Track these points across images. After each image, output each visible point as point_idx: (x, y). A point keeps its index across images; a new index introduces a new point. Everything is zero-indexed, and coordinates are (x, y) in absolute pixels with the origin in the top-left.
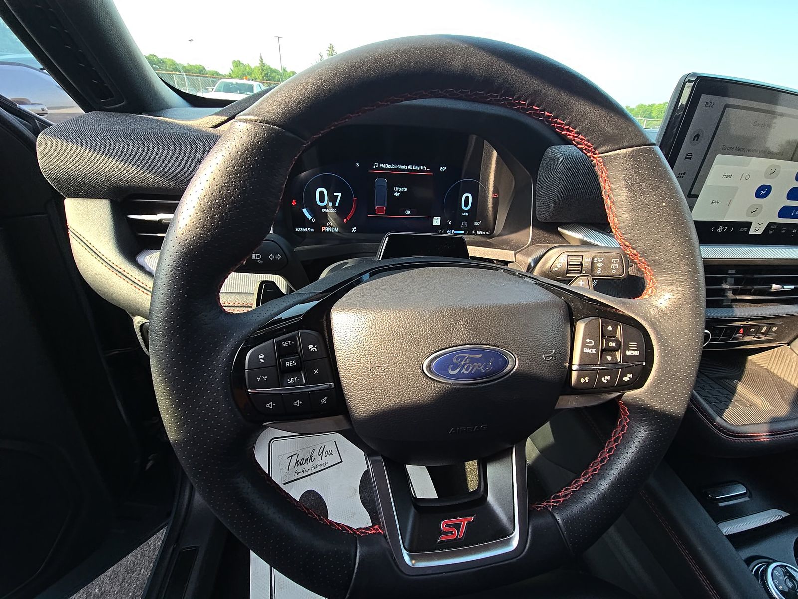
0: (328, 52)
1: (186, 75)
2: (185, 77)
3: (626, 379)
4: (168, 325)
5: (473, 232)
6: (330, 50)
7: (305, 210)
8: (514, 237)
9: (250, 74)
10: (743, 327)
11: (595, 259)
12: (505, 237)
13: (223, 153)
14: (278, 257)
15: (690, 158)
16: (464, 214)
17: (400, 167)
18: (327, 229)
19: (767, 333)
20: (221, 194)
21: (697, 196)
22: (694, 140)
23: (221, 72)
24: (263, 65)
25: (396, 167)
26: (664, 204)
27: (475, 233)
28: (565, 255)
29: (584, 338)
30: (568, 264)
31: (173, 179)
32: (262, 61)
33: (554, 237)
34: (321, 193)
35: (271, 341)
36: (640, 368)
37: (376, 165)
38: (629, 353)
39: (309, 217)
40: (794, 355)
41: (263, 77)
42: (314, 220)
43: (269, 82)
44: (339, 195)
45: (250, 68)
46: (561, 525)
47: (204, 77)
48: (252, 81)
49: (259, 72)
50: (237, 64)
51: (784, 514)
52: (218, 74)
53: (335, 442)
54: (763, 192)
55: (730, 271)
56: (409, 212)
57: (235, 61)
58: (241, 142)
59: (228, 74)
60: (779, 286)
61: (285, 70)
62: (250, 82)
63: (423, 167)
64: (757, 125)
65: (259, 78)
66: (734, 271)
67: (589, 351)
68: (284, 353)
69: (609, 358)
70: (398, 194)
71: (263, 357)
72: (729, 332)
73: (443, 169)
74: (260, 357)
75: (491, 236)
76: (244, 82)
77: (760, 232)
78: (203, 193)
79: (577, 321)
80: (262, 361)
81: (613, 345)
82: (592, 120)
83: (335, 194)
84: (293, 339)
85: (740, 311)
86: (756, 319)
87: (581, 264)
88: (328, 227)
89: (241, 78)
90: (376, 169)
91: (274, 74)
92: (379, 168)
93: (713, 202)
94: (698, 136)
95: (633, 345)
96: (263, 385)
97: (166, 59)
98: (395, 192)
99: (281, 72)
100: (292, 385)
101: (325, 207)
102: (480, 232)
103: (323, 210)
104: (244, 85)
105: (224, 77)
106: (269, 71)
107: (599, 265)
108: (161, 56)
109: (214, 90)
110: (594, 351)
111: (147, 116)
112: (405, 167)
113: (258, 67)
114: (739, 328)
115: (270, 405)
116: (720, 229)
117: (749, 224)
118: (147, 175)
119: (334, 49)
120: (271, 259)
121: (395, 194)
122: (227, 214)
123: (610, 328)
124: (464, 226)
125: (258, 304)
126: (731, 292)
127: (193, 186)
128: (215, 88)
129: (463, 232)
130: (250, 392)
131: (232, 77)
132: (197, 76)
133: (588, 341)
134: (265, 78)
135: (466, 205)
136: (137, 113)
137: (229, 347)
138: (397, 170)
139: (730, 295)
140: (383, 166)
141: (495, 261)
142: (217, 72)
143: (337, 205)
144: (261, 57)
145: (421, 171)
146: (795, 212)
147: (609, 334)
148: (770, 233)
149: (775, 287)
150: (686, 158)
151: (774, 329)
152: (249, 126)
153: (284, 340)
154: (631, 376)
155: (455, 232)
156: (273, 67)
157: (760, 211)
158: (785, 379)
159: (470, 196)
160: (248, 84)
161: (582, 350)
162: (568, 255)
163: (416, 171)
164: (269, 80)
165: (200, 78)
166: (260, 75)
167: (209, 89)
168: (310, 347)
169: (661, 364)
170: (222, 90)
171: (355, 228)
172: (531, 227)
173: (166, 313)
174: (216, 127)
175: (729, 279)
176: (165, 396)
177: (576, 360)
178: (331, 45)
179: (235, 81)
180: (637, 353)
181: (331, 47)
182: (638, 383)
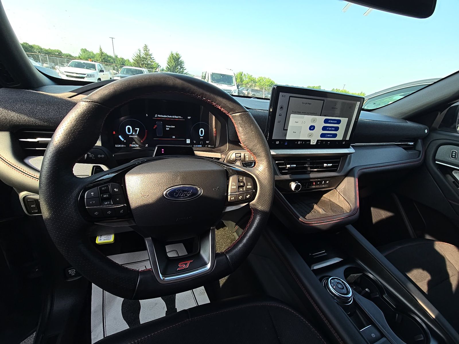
0: (144, 49)
1: (48, 56)
2: (47, 56)
3: (248, 197)
4: (49, 180)
5: (206, 146)
6: (145, 48)
7: (120, 137)
8: (222, 148)
9: (93, 57)
10: (314, 182)
11: (245, 155)
12: (219, 148)
13: (75, 113)
14: (103, 156)
15: (281, 116)
16: (201, 138)
17: (168, 116)
18: (132, 145)
19: (324, 184)
20: (74, 128)
21: (287, 130)
22: (281, 109)
23: (73, 55)
24: (102, 53)
25: (166, 116)
26: (253, 132)
27: (207, 147)
28: (235, 153)
29: (232, 183)
30: (236, 157)
31: (47, 122)
32: (101, 50)
33: (238, 147)
34: (129, 128)
35: (97, 187)
36: (252, 192)
37: (156, 116)
38: (248, 187)
39: (123, 140)
40: (338, 192)
41: (102, 60)
42: (125, 141)
43: (106, 63)
44: (138, 129)
45: (93, 54)
46: (229, 259)
47: (61, 58)
48: (95, 62)
49: (99, 56)
50: (84, 51)
51: (341, 260)
52: (70, 56)
53: (145, 266)
54: (312, 128)
55: (308, 160)
56: (174, 137)
57: (83, 49)
58: (83, 109)
59: (77, 56)
60: (326, 165)
61: (116, 57)
62: (93, 63)
63: (179, 117)
64: (304, 103)
65: (99, 60)
66: (309, 159)
67: (233, 187)
68: (102, 192)
69: (241, 189)
70: (168, 129)
71: (93, 193)
72: (309, 184)
73: (189, 118)
74: (92, 194)
75: (215, 147)
76: (89, 62)
77: (315, 144)
78: (66, 128)
79: (230, 177)
80: (93, 195)
81: (242, 184)
82: (224, 104)
83: (136, 129)
84: (107, 186)
85: (312, 175)
86: (320, 178)
87: (240, 156)
88: (133, 144)
89: (88, 60)
90: (156, 117)
91: (109, 59)
92: (158, 117)
93: (294, 132)
94: (282, 107)
95: (249, 184)
96: (93, 205)
97: (35, 45)
98: (167, 128)
99: (114, 57)
100: (106, 205)
101: (132, 135)
102: (209, 146)
103: (130, 136)
104: (89, 64)
105: (75, 58)
106: (106, 57)
107: (247, 157)
108: (31, 44)
109: (68, 66)
110: (235, 187)
111: (32, 91)
112: (171, 117)
113: (99, 54)
114: (313, 182)
115: (96, 213)
116: (299, 143)
117: (310, 141)
118: (32, 119)
119: (147, 47)
120: (99, 157)
121: (167, 129)
122: (76, 136)
123: (241, 178)
124: (202, 143)
125: (92, 174)
126: (309, 168)
127: (62, 125)
128: (69, 64)
129: (201, 146)
130: (87, 208)
131: (81, 59)
132: (56, 57)
133: (233, 183)
134: (103, 60)
135: (202, 133)
136: (26, 89)
137: (77, 190)
138: (167, 118)
139: (309, 169)
140: (160, 116)
141: (214, 158)
142: (70, 55)
143: (137, 134)
144: (100, 48)
145: (178, 118)
146: (327, 135)
147: (241, 181)
148: (319, 144)
149: (325, 165)
150: (279, 115)
151: (327, 182)
152: (86, 103)
153: (103, 187)
154: (249, 195)
155: (198, 146)
156: (109, 54)
157: (313, 135)
158: (335, 202)
159: (203, 130)
160: (91, 64)
161: (231, 187)
162: (236, 154)
163: (176, 118)
164: (106, 62)
165: (58, 58)
166: (100, 58)
167: (65, 65)
168: (115, 190)
169: (260, 191)
170: (74, 66)
171: (147, 145)
172: (228, 144)
173: (48, 175)
174: (70, 97)
175: (308, 163)
176: (47, 210)
177: (229, 191)
178: (145, 45)
179: (82, 61)
180: (250, 187)
181: (146, 46)
182: (252, 198)
